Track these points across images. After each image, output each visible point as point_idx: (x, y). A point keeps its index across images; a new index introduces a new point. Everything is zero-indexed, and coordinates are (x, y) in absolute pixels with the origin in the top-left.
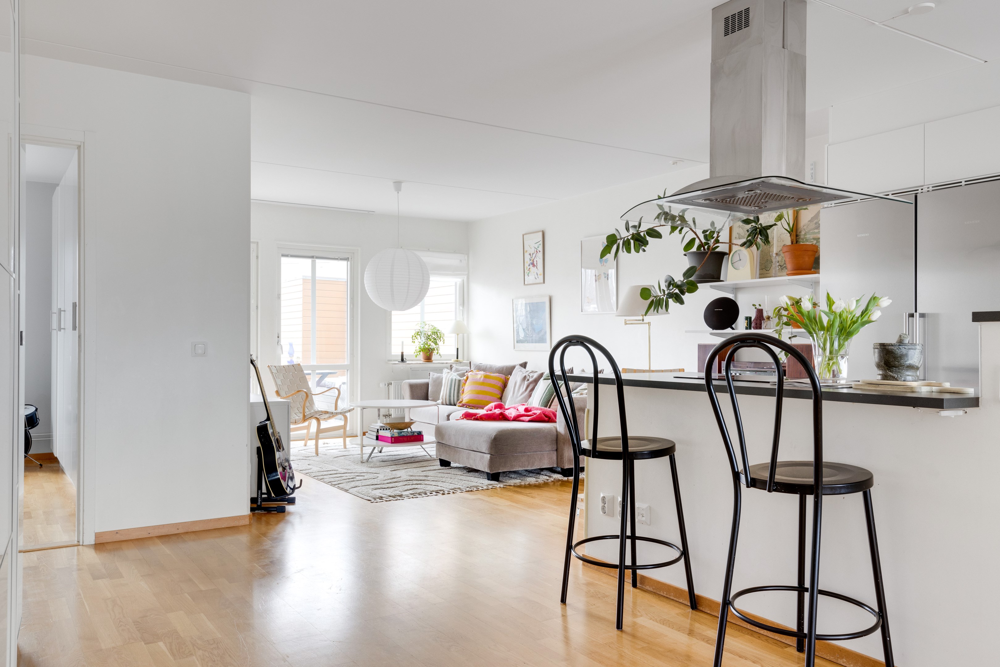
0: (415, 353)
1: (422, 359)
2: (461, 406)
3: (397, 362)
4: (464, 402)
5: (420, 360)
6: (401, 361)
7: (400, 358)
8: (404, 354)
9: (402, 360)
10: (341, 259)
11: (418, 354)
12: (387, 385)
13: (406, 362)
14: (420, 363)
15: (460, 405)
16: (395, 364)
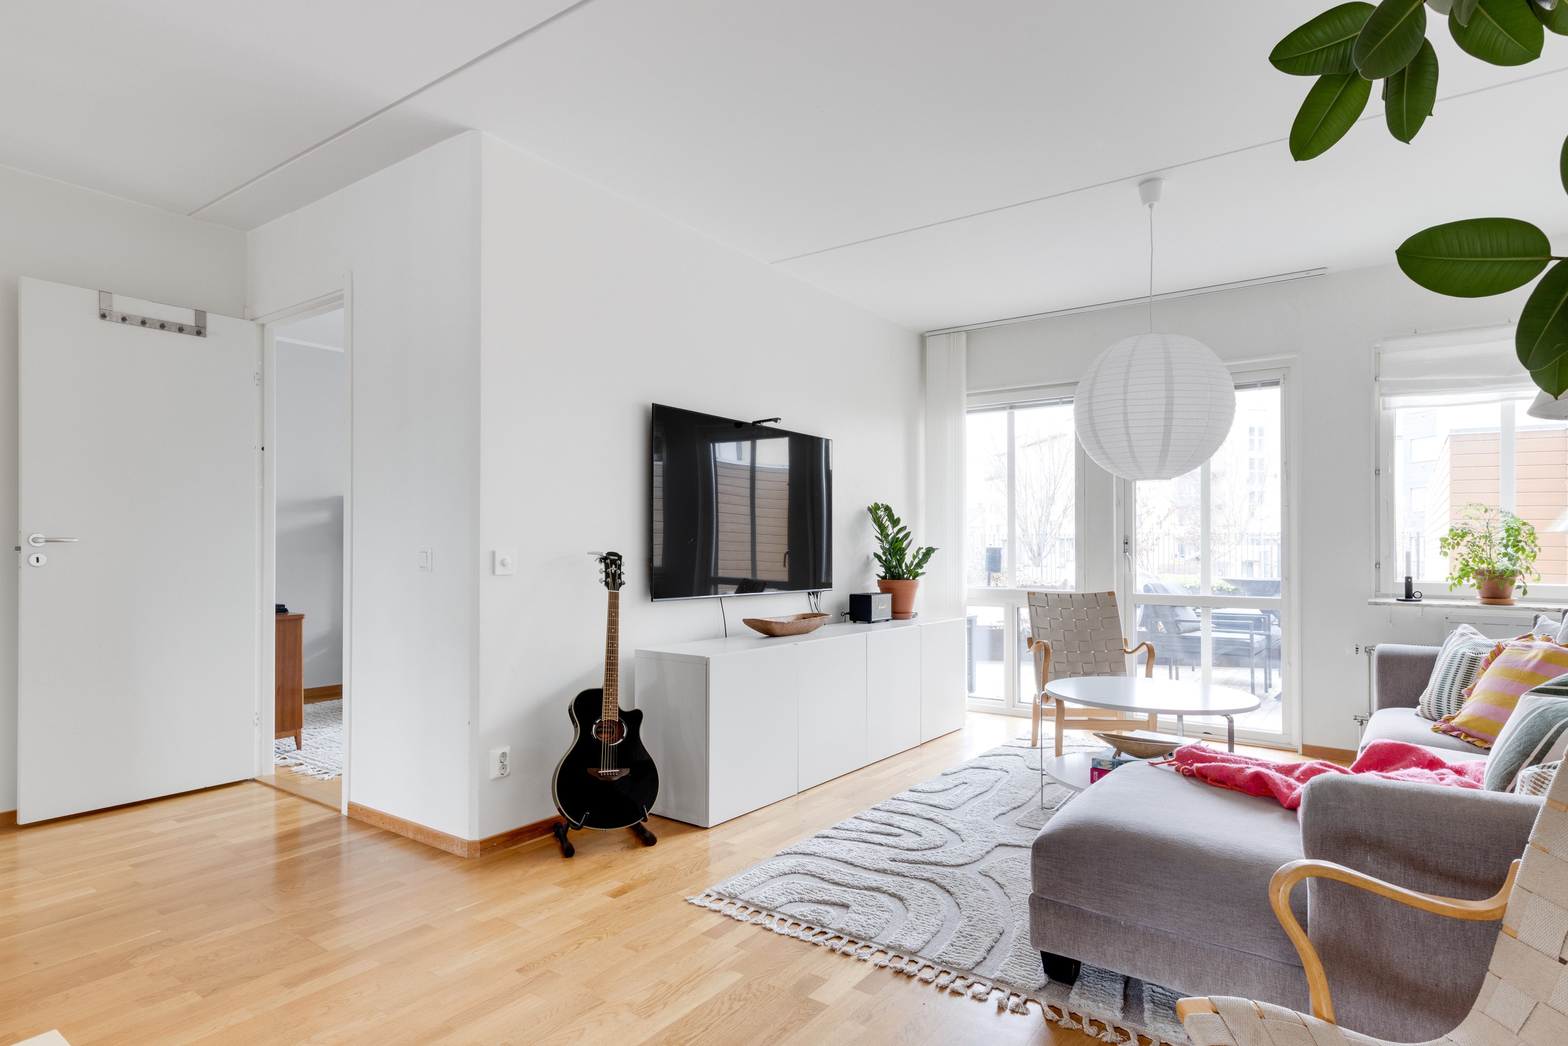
0: (1447, 581)
1: (1479, 597)
2: (1445, 732)
3: (1394, 601)
4: (1454, 723)
5: (1472, 598)
6: (1404, 598)
7: (1402, 592)
8: (1414, 581)
9: (1409, 595)
10: (1265, 384)
11: (1456, 582)
12: (1362, 650)
13: (1420, 601)
14: (1475, 607)
15: (1444, 726)
16: (1389, 604)
